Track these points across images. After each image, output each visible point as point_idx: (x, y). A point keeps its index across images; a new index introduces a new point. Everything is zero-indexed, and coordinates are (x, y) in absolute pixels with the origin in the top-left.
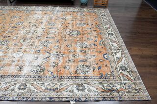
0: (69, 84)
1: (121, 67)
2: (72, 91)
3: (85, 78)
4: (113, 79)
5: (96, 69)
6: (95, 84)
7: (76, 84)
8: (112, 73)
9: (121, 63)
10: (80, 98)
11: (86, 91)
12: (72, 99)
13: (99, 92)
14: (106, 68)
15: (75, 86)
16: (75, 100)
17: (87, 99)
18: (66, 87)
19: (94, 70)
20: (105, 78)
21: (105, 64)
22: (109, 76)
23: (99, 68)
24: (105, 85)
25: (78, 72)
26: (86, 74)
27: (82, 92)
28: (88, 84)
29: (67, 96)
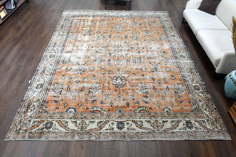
0: (46, 79)
1: (52, 123)
2: (38, 81)
3: (47, 89)
4: (39, 112)
5: (55, 99)
6: (39, 96)
7: (44, 83)
8: (46, 112)
9: (57, 124)
10: (31, 85)
11: (35, 89)
12: (32, 81)
13: (31, 98)
14: (54, 107)
15: (43, 83)
16: (31, 83)
17: (28, 90)
18: (43, 77)
19: (55, 97)
20: (42, 105)
21: (60, 107)
22: (44, 108)
23: (56, 102)
24: (35, 104)
25: (56, 85)
26: (52, 90)
27: (36, 87)
28: (41, 91)
29: (36, 78)
